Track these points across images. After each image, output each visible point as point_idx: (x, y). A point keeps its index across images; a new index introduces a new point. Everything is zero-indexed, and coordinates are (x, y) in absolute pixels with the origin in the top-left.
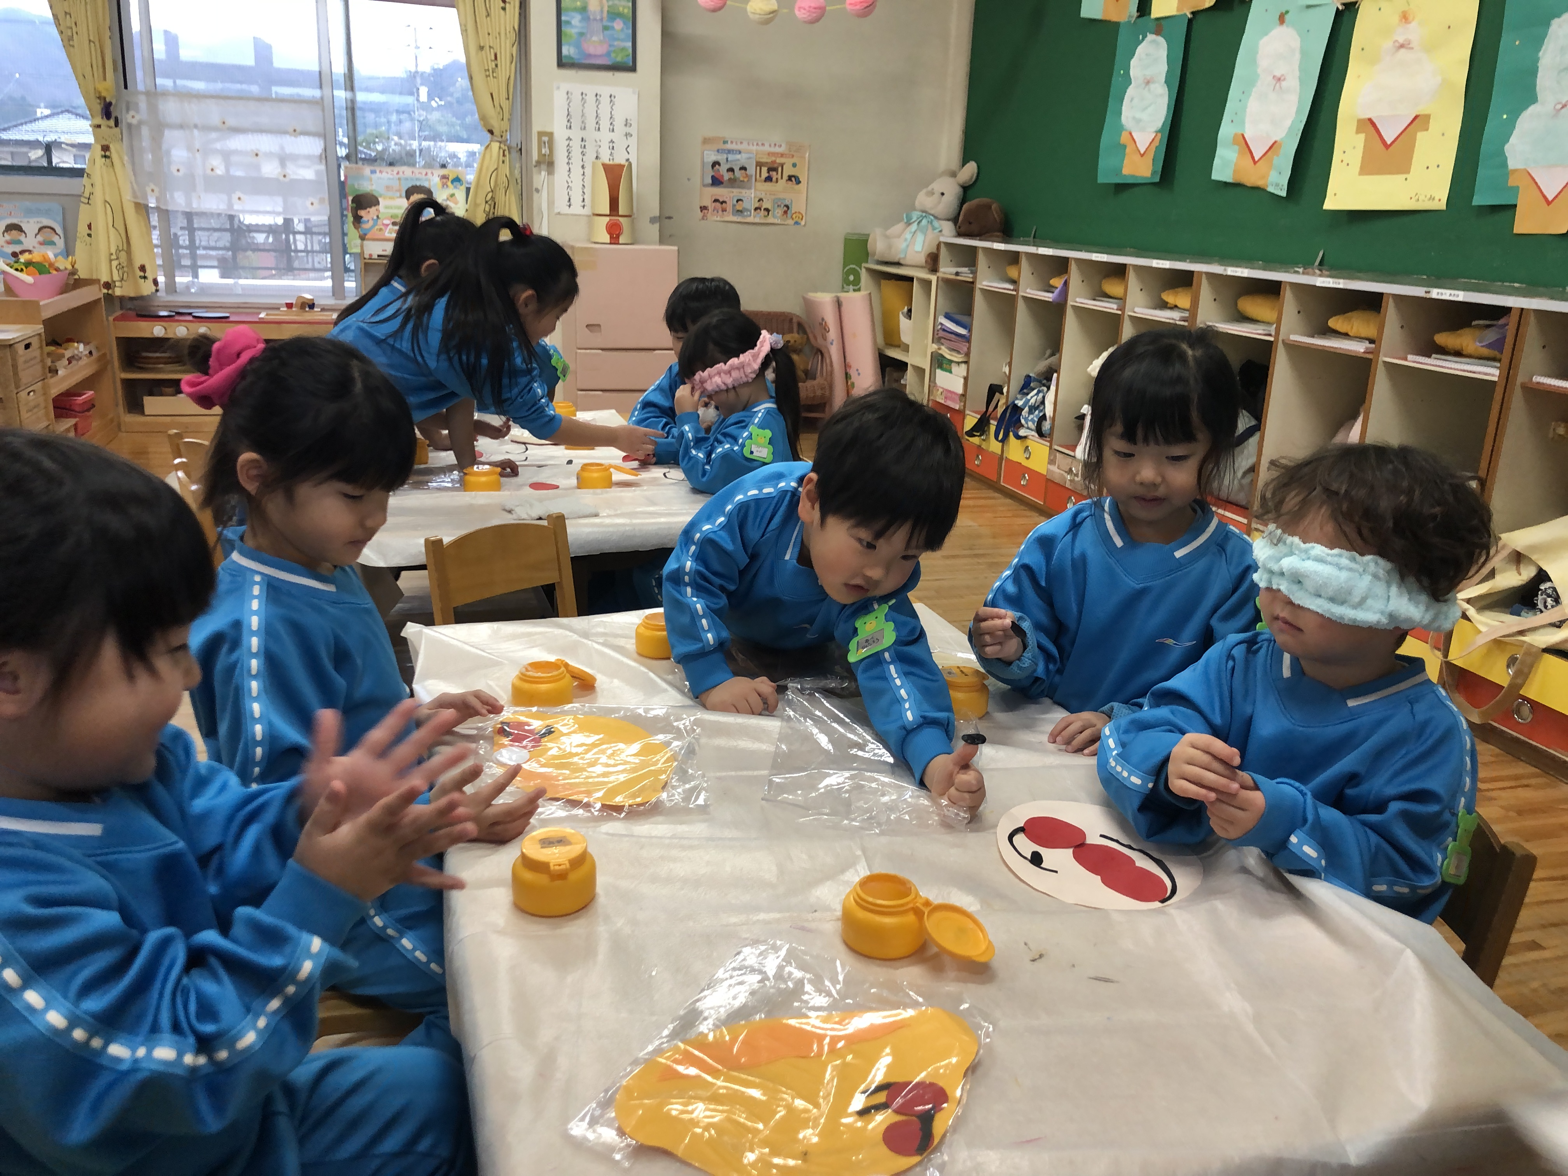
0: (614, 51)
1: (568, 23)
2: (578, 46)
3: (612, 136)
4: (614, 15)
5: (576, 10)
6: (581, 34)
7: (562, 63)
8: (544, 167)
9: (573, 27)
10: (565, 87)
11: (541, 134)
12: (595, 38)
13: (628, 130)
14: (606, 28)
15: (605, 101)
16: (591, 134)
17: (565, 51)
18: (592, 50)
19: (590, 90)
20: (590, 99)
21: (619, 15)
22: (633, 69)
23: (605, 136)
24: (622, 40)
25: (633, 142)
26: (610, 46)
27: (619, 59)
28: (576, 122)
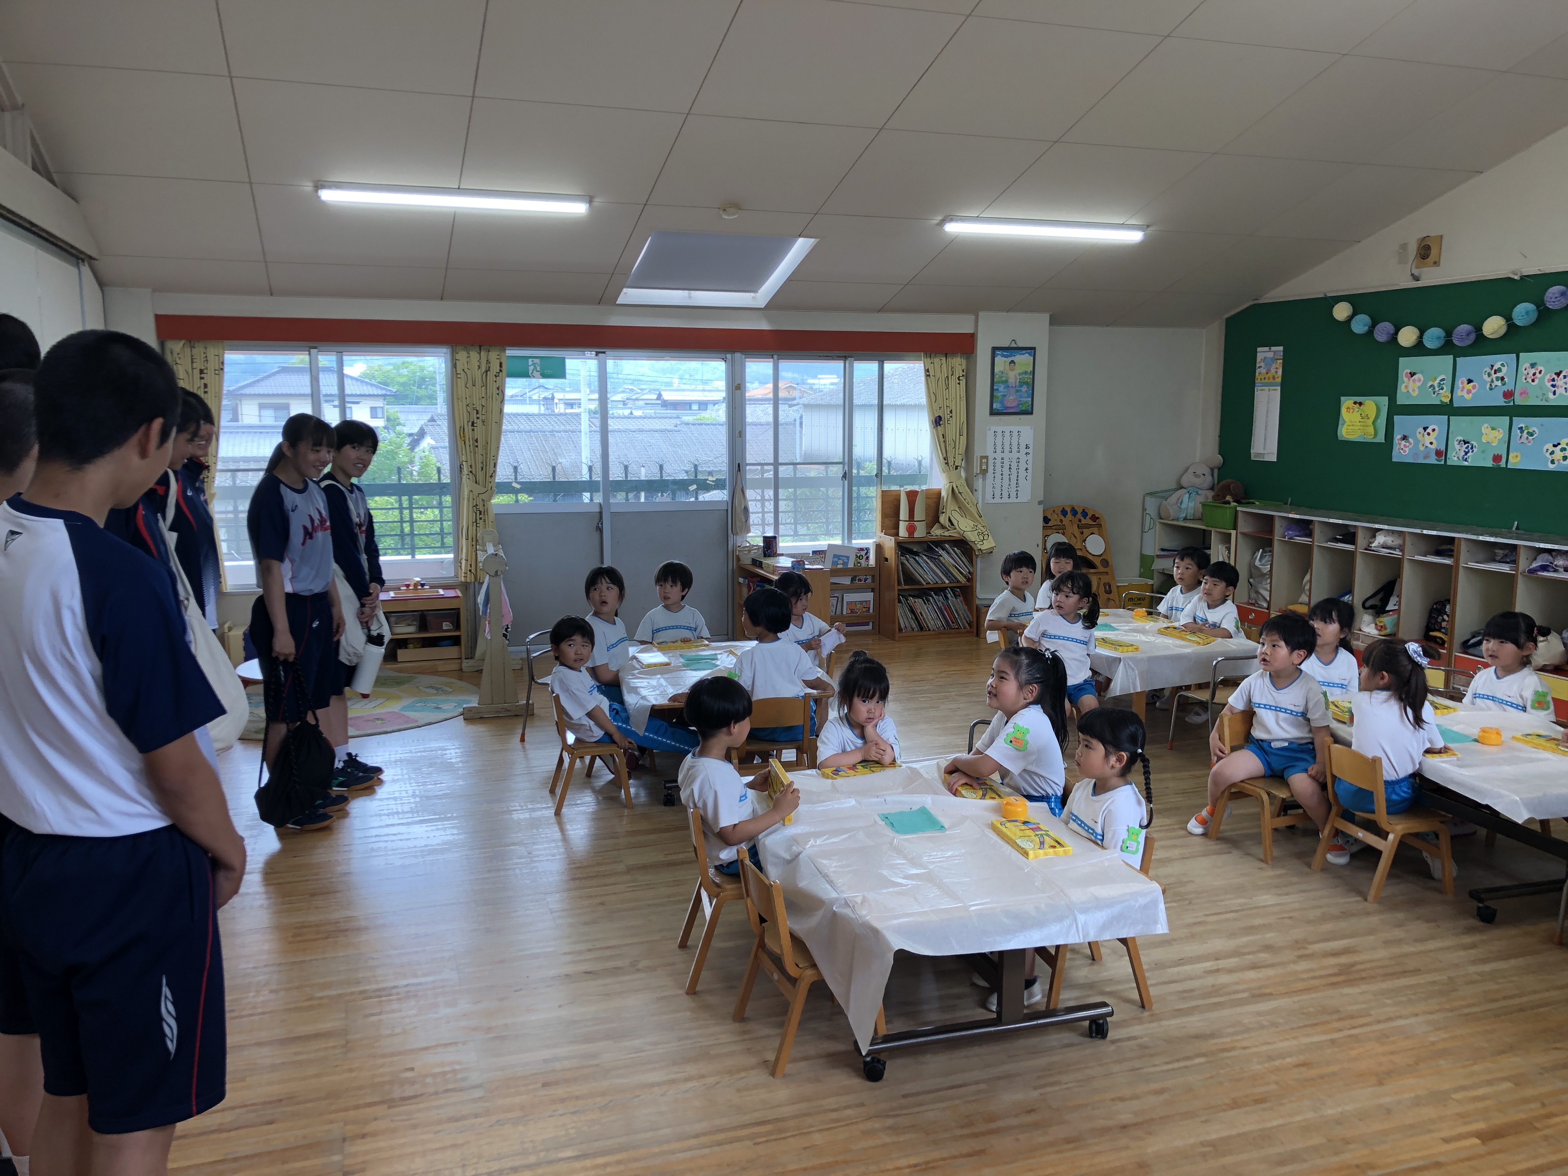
0: (1021, 404)
1: (997, 389)
2: (1002, 402)
3: (1018, 455)
4: (1022, 383)
5: (1002, 382)
6: (1004, 396)
7: (993, 412)
8: (980, 476)
9: (1000, 392)
10: (993, 428)
11: (982, 457)
12: (1011, 398)
13: (1027, 451)
14: (1017, 391)
15: (1015, 434)
16: (1006, 455)
17: (995, 406)
18: (1009, 405)
19: (1007, 429)
20: (1007, 434)
21: (1027, 383)
22: (1031, 413)
23: (1015, 455)
24: (1026, 397)
25: (1030, 457)
26: (1020, 401)
27: (1024, 408)
28: (999, 449)
